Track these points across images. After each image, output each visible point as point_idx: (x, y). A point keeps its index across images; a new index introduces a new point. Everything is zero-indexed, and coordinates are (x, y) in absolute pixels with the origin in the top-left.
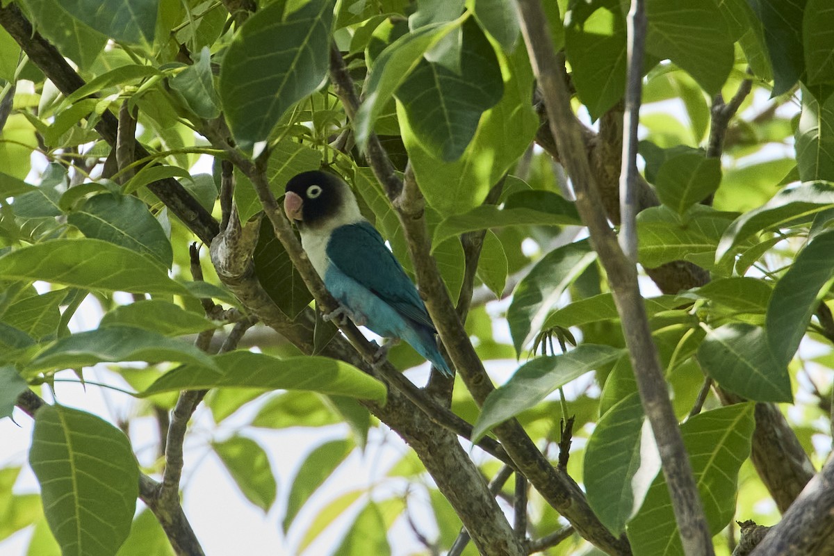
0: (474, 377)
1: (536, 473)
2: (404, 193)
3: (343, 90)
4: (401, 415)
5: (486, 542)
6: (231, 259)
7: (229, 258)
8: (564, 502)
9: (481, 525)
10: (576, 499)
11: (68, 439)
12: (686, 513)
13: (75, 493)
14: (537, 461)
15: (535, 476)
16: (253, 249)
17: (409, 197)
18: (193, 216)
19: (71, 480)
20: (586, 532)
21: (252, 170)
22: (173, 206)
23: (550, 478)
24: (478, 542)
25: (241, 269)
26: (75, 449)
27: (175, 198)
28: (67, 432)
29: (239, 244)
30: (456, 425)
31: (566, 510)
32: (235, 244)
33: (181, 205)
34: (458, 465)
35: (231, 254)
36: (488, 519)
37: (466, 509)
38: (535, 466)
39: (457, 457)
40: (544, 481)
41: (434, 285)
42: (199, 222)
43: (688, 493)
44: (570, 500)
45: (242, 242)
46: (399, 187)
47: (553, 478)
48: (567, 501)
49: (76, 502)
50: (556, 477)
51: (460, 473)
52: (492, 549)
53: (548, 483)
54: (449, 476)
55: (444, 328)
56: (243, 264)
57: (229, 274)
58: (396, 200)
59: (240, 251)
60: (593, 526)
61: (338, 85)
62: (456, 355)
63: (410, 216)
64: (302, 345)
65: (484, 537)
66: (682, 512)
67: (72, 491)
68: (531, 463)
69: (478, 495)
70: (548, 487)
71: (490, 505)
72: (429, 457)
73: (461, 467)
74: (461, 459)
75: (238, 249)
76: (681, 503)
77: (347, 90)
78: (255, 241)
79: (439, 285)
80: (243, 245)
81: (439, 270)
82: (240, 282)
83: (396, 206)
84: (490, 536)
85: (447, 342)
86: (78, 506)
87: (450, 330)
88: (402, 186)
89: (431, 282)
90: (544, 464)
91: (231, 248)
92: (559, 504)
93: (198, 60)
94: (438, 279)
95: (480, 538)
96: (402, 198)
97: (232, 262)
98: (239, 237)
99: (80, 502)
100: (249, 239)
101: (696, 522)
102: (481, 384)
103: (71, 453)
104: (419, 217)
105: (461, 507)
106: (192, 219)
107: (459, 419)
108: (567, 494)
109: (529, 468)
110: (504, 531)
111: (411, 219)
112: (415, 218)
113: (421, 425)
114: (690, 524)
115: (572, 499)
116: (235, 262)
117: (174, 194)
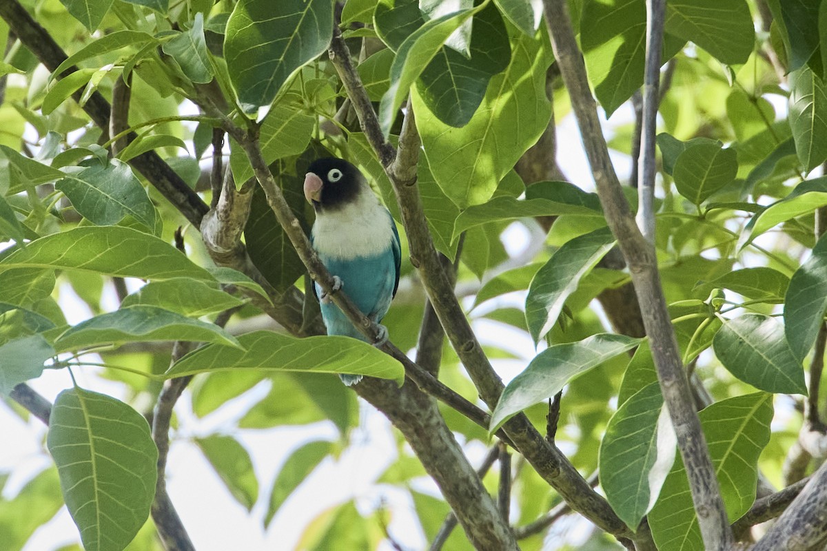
0: (465, 345)
1: (525, 441)
2: (397, 159)
3: (338, 57)
4: (387, 396)
5: (472, 523)
6: (223, 233)
7: (221, 232)
8: (553, 471)
9: (467, 506)
10: (564, 469)
11: (88, 423)
12: (703, 492)
13: (94, 476)
14: (527, 430)
15: (524, 444)
16: (245, 223)
17: (403, 164)
18: (182, 198)
19: (90, 463)
20: (574, 502)
21: (244, 138)
22: (162, 188)
23: (539, 448)
24: (465, 524)
25: (233, 244)
26: (94, 433)
27: (165, 180)
28: (87, 416)
29: (230, 217)
30: (446, 395)
31: (555, 480)
32: (227, 217)
33: (170, 187)
34: (444, 447)
35: (222, 228)
36: (474, 500)
37: (452, 490)
38: (524, 435)
39: (443, 438)
40: (534, 449)
41: (426, 252)
42: (188, 204)
43: (704, 472)
44: (558, 470)
45: (234, 215)
46: (392, 154)
47: (542, 447)
48: (556, 470)
49: (96, 485)
50: (545, 447)
51: (446, 454)
52: (479, 531)
53: (537, 452)
54: (435, 457)
55: (435, 295)
56: (235, 237)
57: (221, 250)
58: (389, 167)
59: (231, 225)
60: (582, 496)
61: (333, 53)
62: (447, 321)
63: (404, 182)
64: (290, 326)
65: (471, 518)
66: (699, 491)
67: (92, 474)
68: (521, 432)
69: (465, 476)
70: (537, 457)
71: (476, 486)
72: (415, 437)
73: (447, 448)
74: (447, 441)
75: (230, 223)
76: (697, 482)
77: (342, 58)
78: (246, 214)
79: (431, 251)
80: (235, 217)
81: (431, 237)
82: (230, 260)
83: (390, 173)
84: (476, 517)
85: (439, 309)
86: (96, 489)
87: (441, 296)
88: (395, 153)
89: (423, 249)
90: (533, 434)
91: (223, 221)
92: (548, 474)
93: (192, 27)
94: (431, 245)
95: (467, 520)
96: (395, 165)
97: (224, 235)
98: (231, 210)
99: (99, 485)
100: (241, 212)
101: (712, 501)
102: (471, 351)
103: (91, 437)
104: (412, 185)
105: (448, 488)
106: (182, 201)
107: (448, 389)
108: (556, 464)
109: (518, 436)
110: (490, 512)
111: (404, 186)
112: (407, 185)
113: (408, 406)
114: (706, 503)
115: (561, 468)
116: (227, 236)
117: (164, 177)
